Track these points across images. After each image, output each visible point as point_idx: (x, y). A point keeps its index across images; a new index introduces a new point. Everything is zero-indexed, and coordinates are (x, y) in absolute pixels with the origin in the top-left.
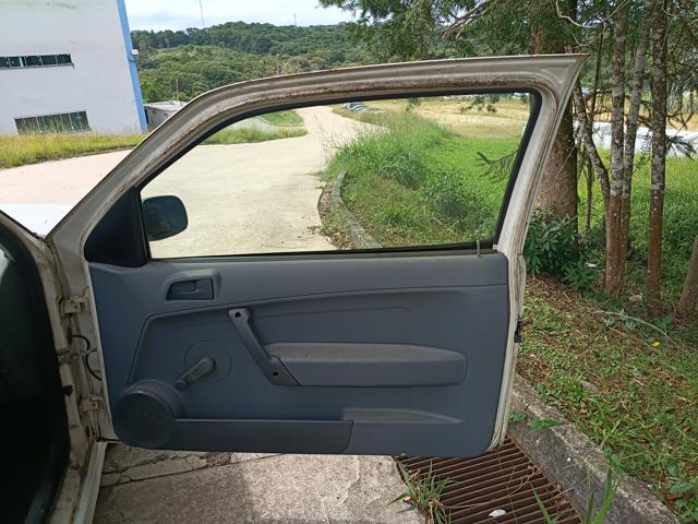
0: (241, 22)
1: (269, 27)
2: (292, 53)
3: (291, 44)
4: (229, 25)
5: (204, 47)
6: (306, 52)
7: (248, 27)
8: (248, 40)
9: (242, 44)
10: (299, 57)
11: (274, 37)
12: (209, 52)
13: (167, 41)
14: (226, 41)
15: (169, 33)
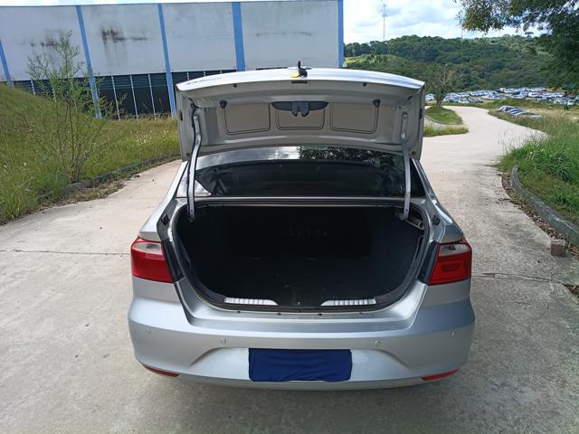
0: (415, 36)
1: (438, 40)
2: (455, 61)
3: (456, 54)
4: (405, 38)
5: (382, 56)
6: (468, 61)
7: (420, 40)
8: (419, 50)
9: (414, 54)
10: (461, 65)
11: (441, 48)
12: (385, 59)
13: (354, 51)
14: (400, 51)
15: (357, 45)
